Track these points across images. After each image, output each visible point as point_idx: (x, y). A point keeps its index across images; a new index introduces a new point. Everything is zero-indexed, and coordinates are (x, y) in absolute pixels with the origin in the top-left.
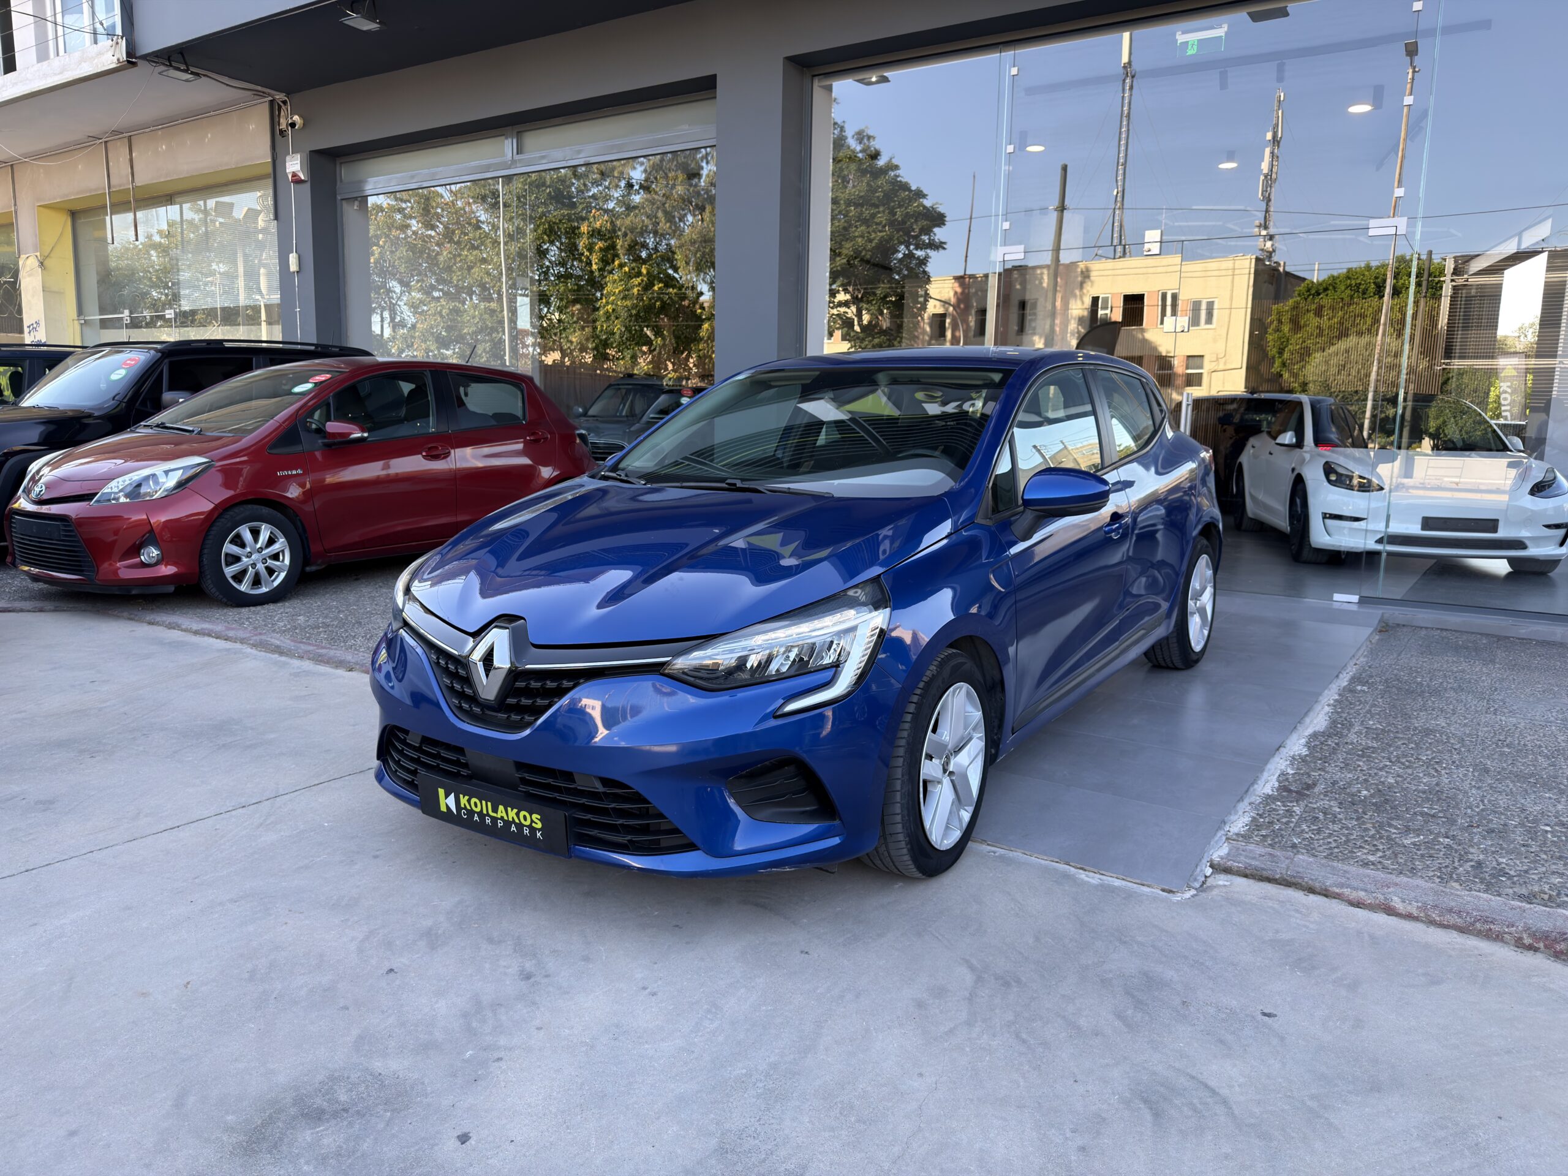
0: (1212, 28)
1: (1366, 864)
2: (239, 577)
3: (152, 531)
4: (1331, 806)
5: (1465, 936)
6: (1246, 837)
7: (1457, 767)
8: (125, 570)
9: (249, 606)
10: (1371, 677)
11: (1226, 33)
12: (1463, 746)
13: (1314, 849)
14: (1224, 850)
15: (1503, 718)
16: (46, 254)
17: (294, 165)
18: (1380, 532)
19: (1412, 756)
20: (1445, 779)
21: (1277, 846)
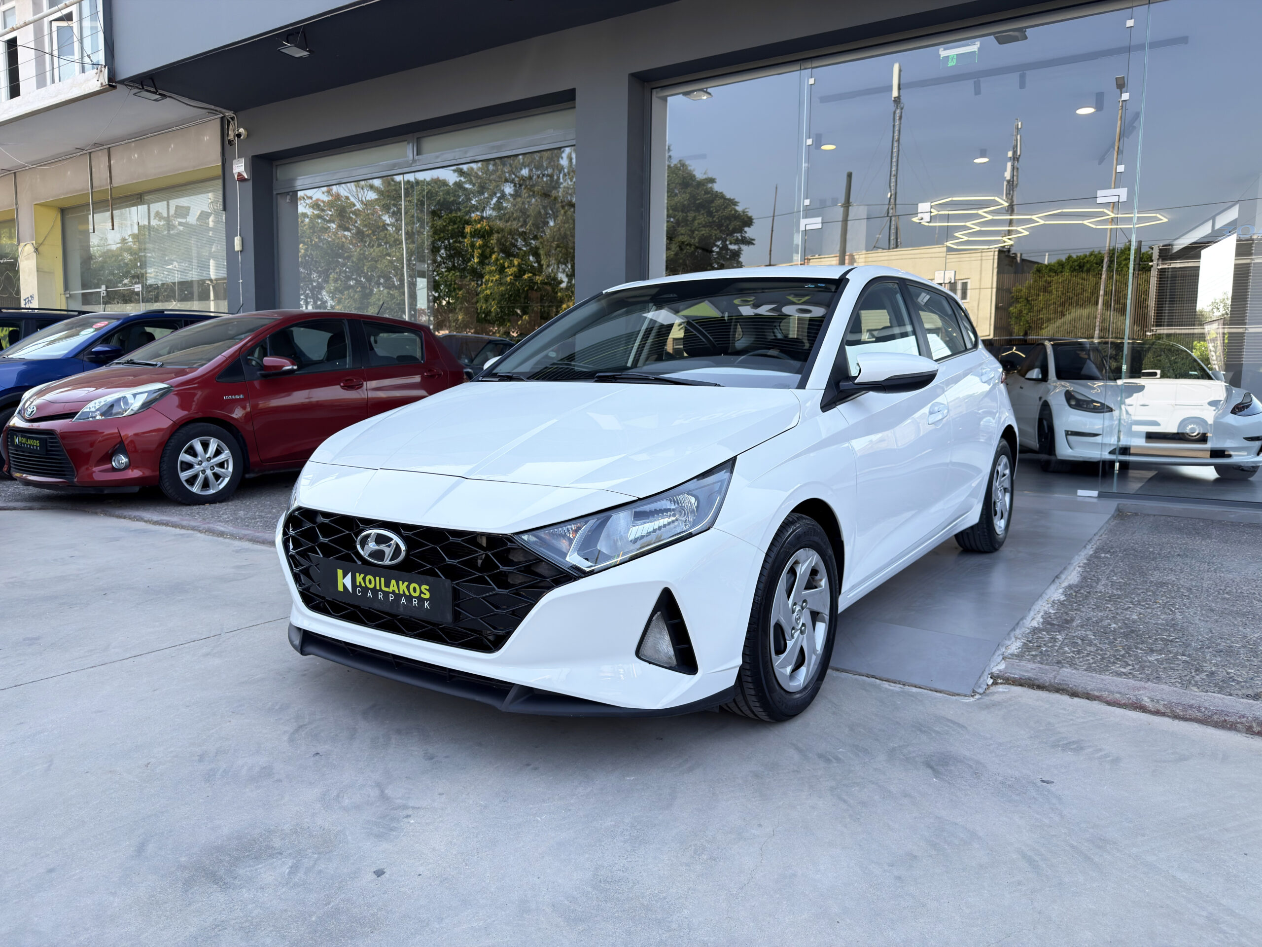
0: (968, 44)
1: (1120, 674)
2: (192, 480)
3: (122, 442)
4: (1087, 635)
5: (1205, 727)
6: (1020, 656)
7: (1188, 608)
8: (99, 474)
9: (199, 505)
10: (1112, 548)
11: (979, 49)
12: (1192, 593)
13: (1076, 664)
14: (1002, 666)
15: (1222, 575)
16: (40, 242)
17: (239, 167)
18: (1114, 445)
19: (1150, 600)
20: (1179, 616)
21: (1045, 662)
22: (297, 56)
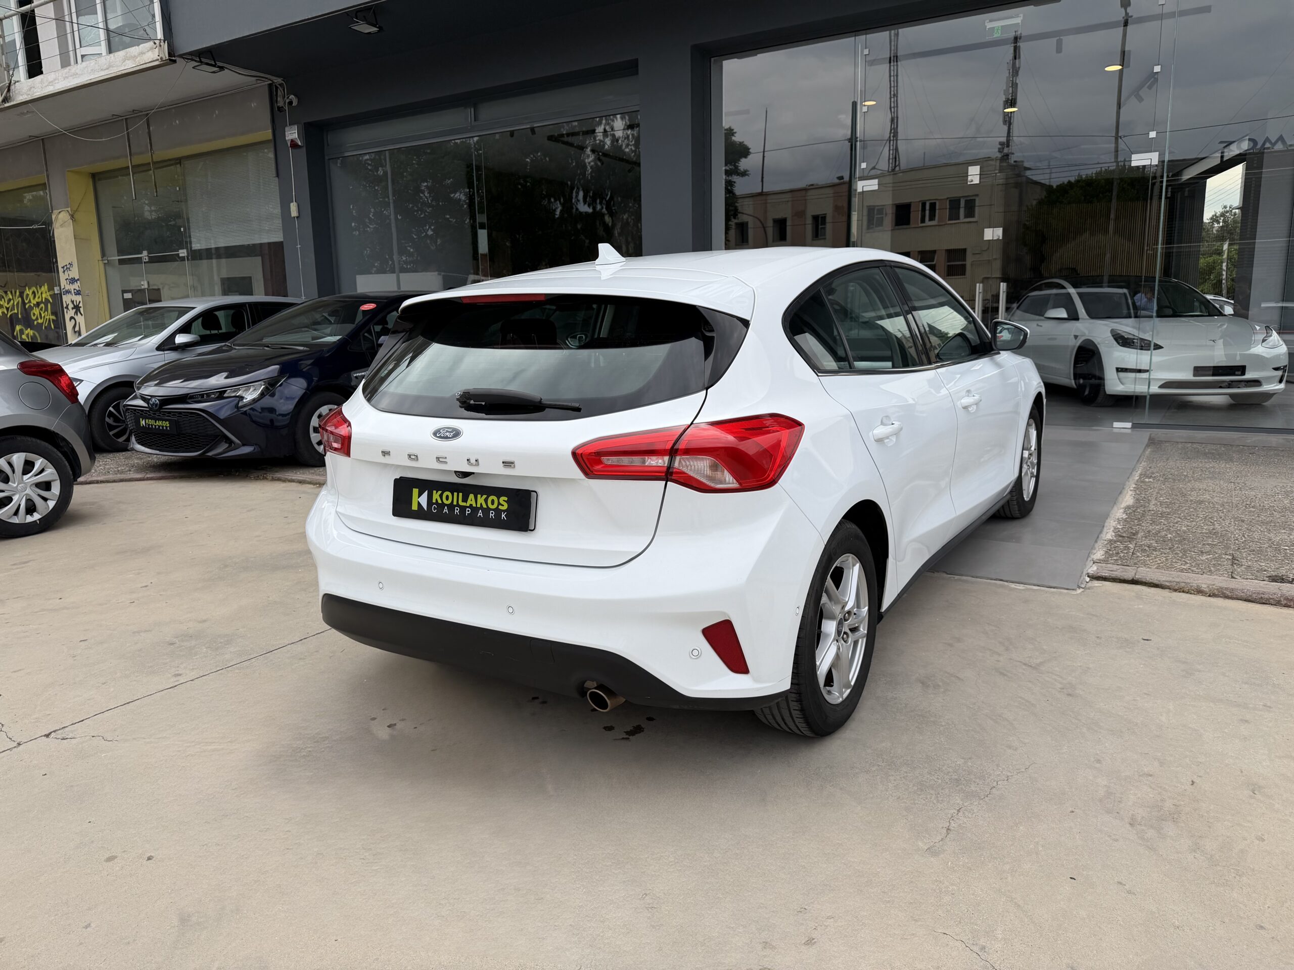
0: (1012, 18)
1: (1182, 571)
4: (1151, 543)
5: (1246, 603)
6: (1105, 561)
7: (1224, 520)
10: (1153, 473)
11: (1022, 21)
12: (1224, 508)
13: (1149, 564)
14: (1095, 568)
15: (1247, 492)
16: (75, 209)
17: (292, 134)
19: (1194, 515)
20: (1217, 526)
21: (1125, 564)
22: (366, 31)
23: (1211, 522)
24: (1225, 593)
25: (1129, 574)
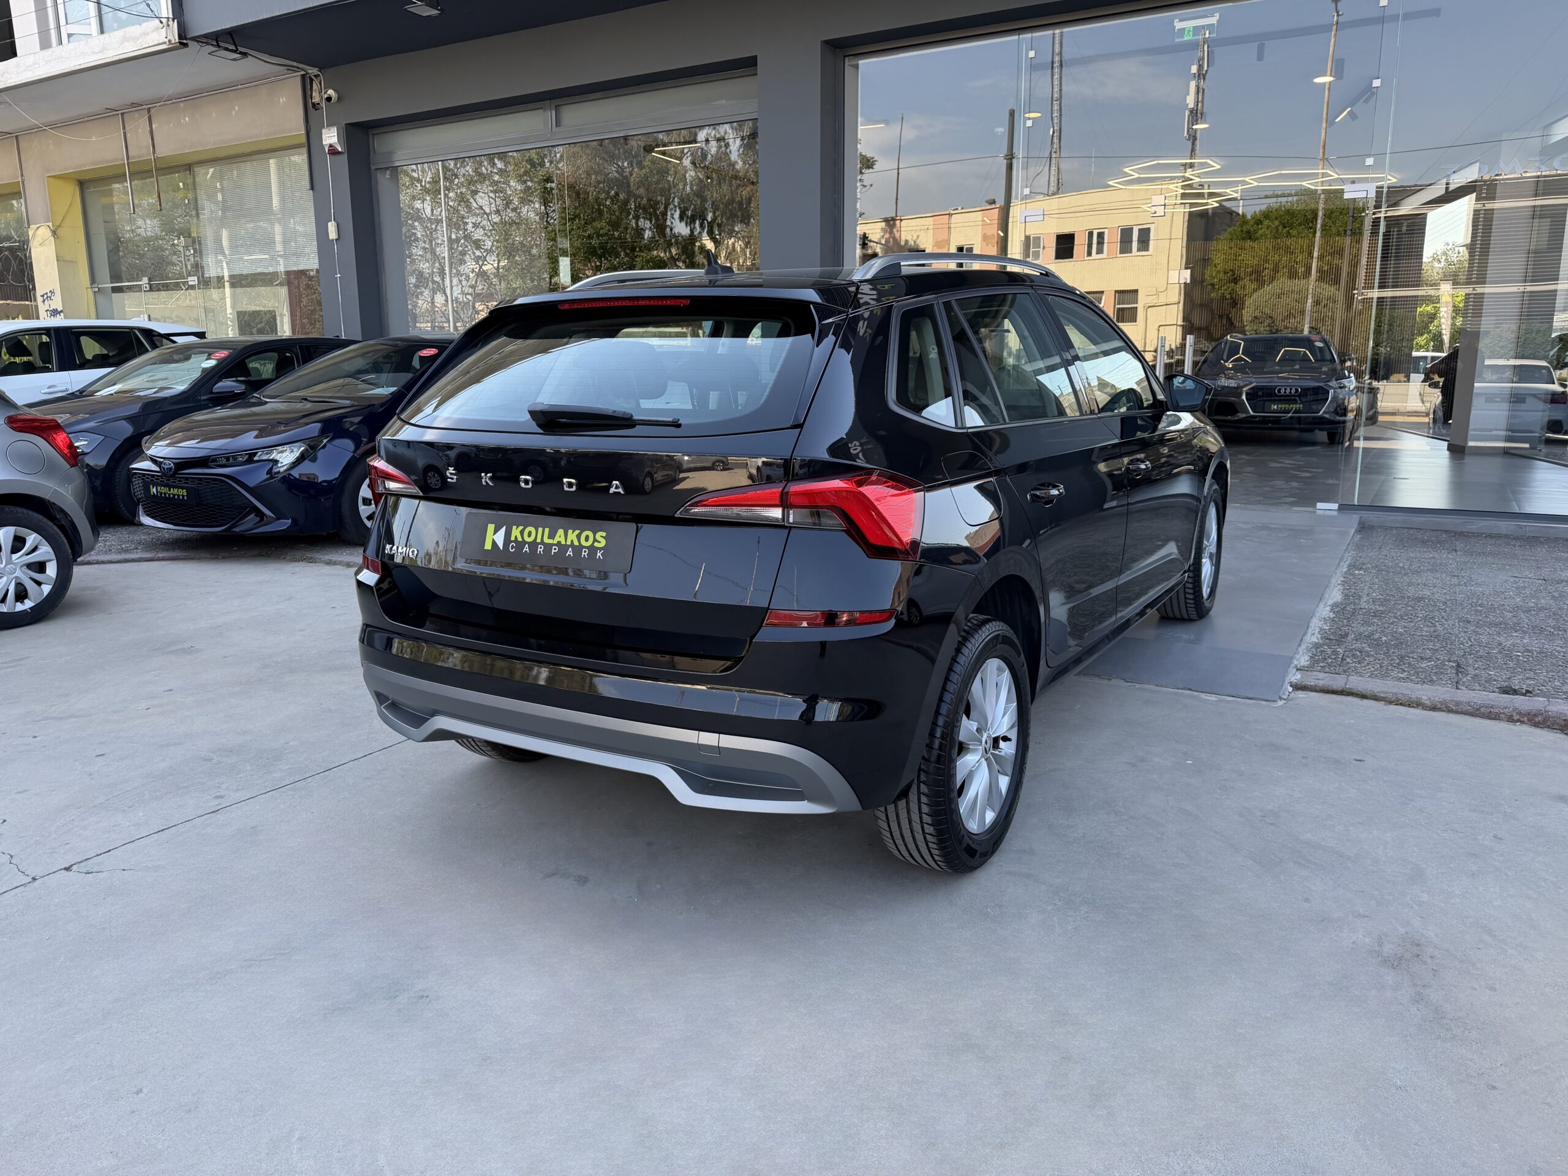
0: (1206, 17)
1: (1399, 679)
4: (1363, 647)
5: (1473, 718)
6: (1310, 668)
10: (1364, 564)
12: (1447, 607)
13: (1361, 672)
14: (1298, 676)
15: (1472, 588)
16: (58, 224)
17: (330, 137)
19: (1412, 614)
20: (1439, 627)
21: (1334, 672)
22: (425, 15)
23: (1432, 623)
24: (1447, 707)
25: (1339, 682)
